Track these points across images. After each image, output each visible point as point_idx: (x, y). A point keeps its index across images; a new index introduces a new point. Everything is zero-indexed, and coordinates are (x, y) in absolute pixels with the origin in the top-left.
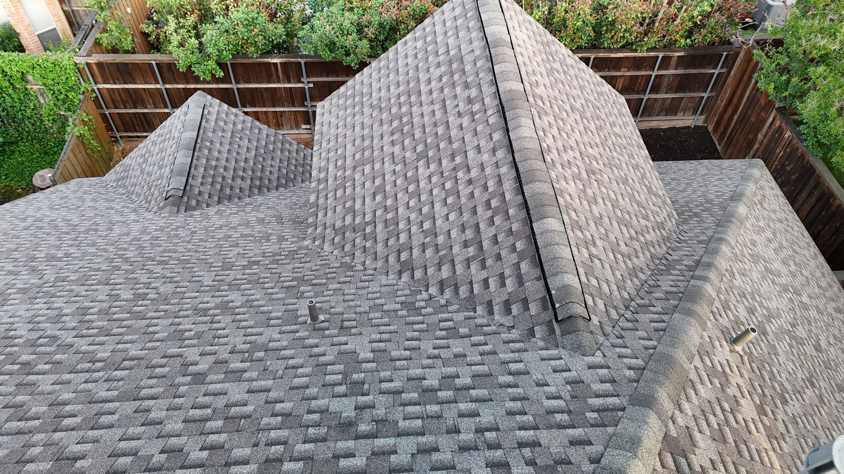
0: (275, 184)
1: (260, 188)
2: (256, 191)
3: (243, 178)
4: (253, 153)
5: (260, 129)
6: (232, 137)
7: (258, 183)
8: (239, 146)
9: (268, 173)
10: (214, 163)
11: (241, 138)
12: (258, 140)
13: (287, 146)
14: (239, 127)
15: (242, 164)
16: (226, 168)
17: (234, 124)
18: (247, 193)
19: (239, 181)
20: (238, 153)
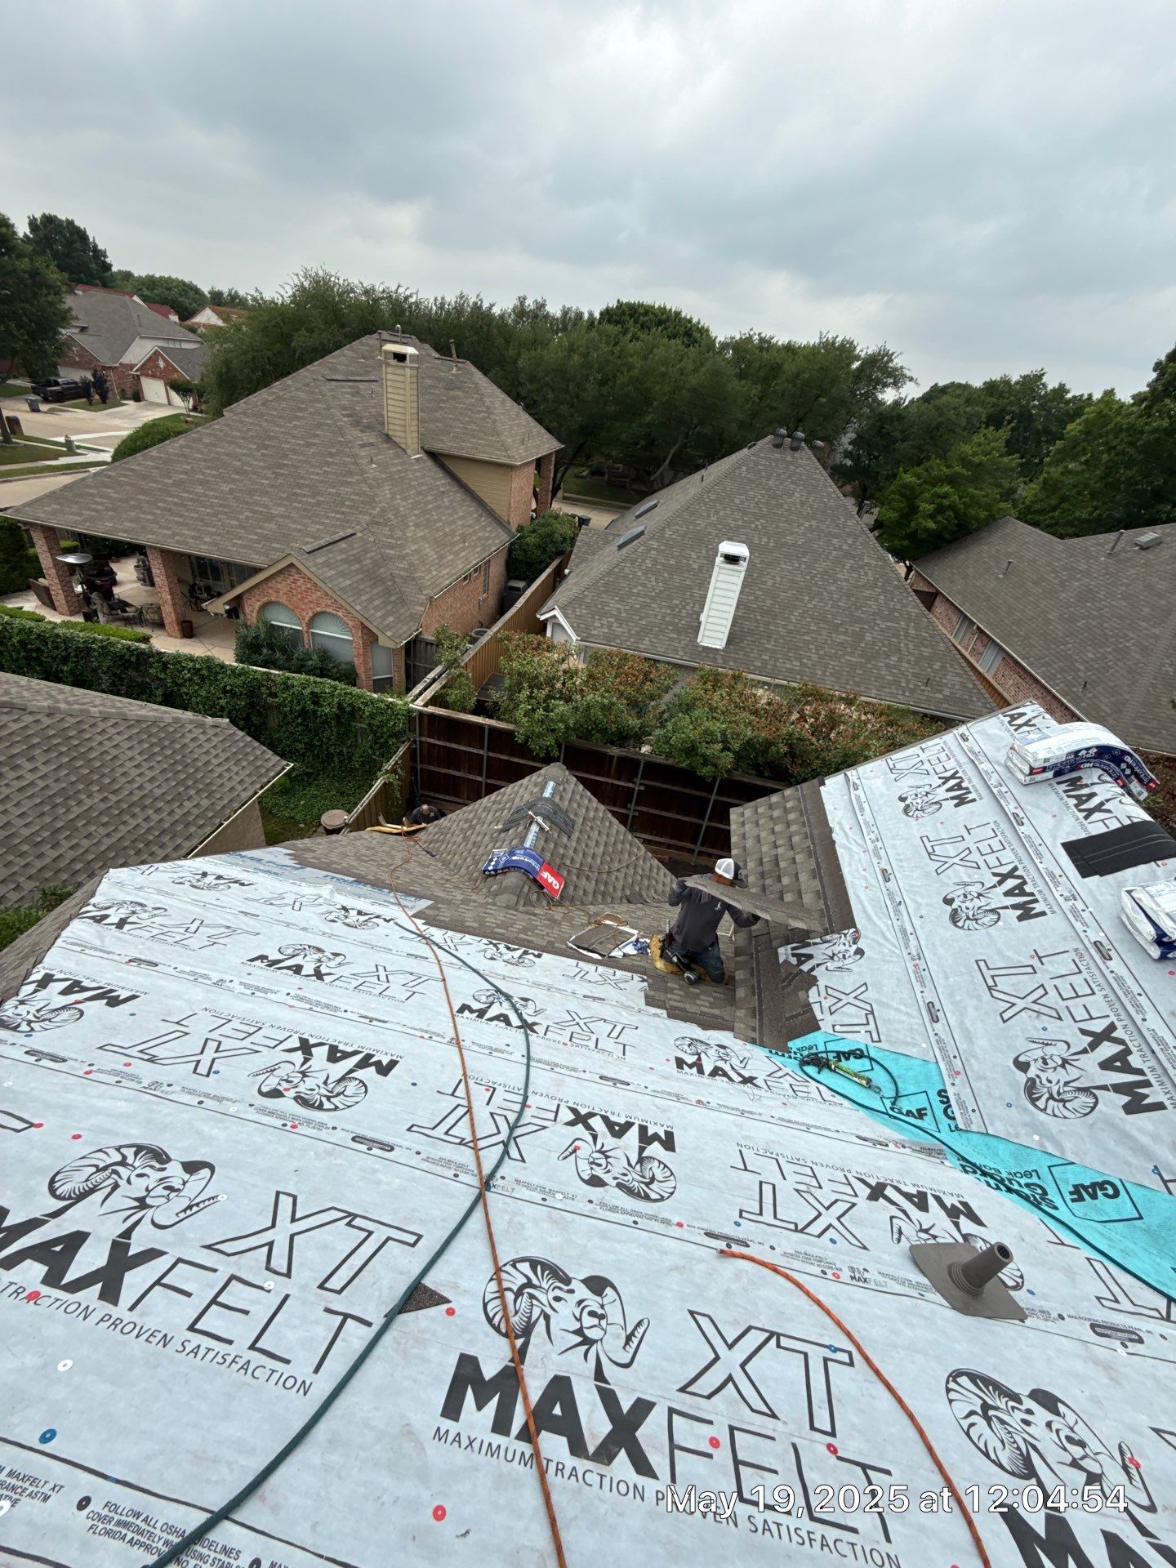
0: (619, 894)
1: (604, 894)
2: (600, 897)
3: (588, 878)
4: (602, 849)
5: (611, 823)
6: (583, 824)
7: (602, 888)
8: (589, 837)
9: (613, 878)
10: (561, 851)
11: (591, 828)
12: (608, 836)
13: (635, 850)
14: (592, 814)
15: (589, 860)
16: (572, 860)
17: (587, 809)
18: (590, 897)
19: (584, 881)
20: (587, 845)
